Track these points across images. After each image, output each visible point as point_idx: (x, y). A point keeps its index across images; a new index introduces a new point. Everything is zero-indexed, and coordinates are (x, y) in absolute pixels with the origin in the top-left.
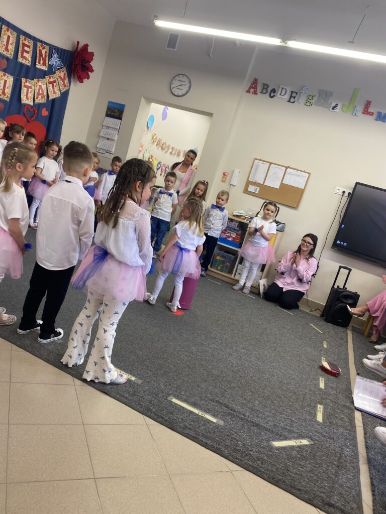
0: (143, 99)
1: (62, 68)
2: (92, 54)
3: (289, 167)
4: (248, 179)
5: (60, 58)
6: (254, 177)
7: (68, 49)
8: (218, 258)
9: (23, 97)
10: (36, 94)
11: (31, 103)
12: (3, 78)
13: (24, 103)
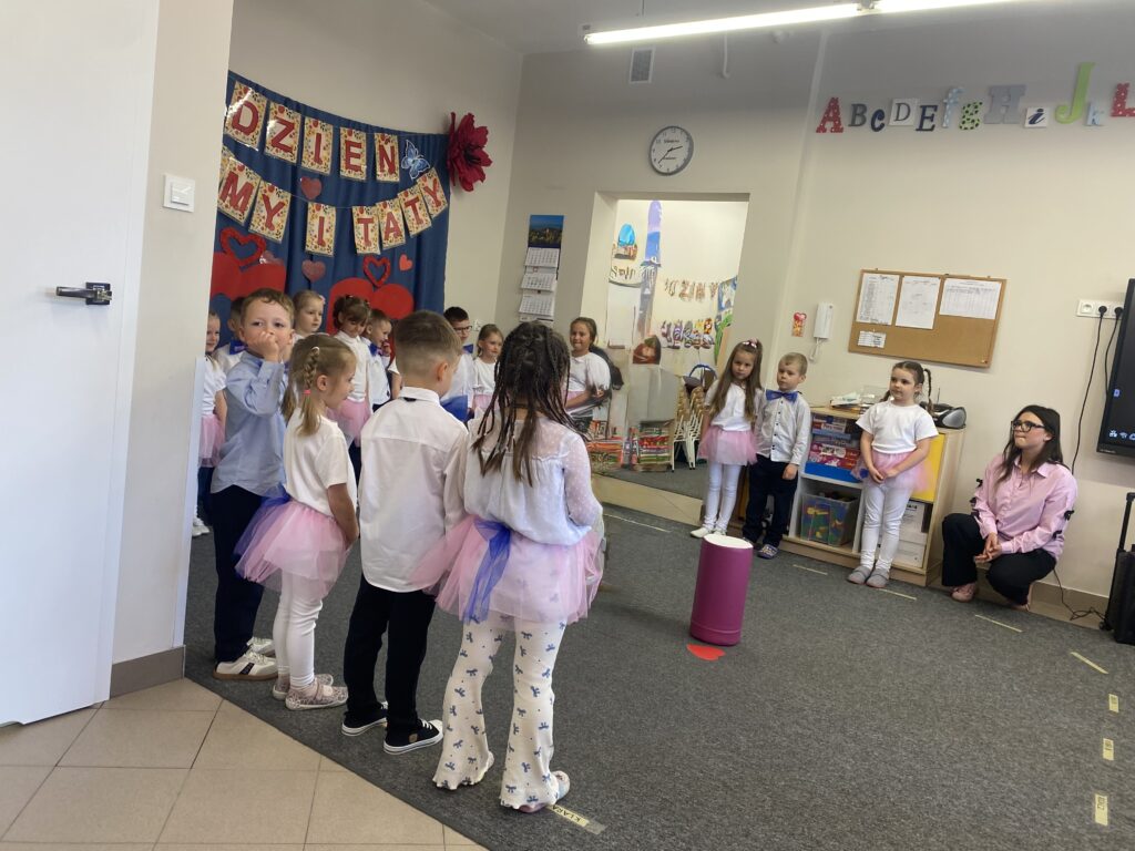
0: (596, 195)
1: (427, 171)
2: (484, 131)
3: (948, 276)
4: (855, 317)
5: (422, 152)
6: (867, 312)
7: (434, 132)
8: (811, 511)
9: (359, 243)
10: (383, 230)
11: (376, 250)
12: (317, 214)
13: (362, 252)
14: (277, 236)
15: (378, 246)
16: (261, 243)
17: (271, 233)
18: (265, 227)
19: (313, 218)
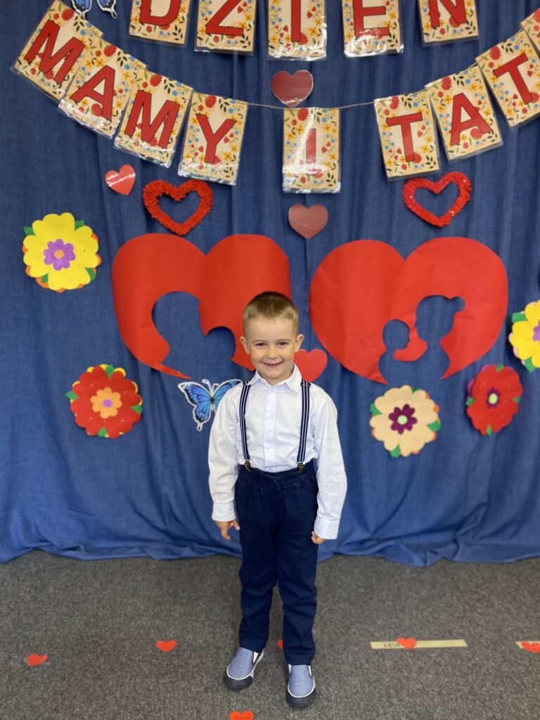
9: (393, 159)
10: (446, 129)
11: (431, 167)
12: (300, 127)
13: (400, 175)
14: (226, 174)
15: (435, 159)
16: (204, 190)
17: (216, 169)
18: (204, 164)
19: (294, 133)
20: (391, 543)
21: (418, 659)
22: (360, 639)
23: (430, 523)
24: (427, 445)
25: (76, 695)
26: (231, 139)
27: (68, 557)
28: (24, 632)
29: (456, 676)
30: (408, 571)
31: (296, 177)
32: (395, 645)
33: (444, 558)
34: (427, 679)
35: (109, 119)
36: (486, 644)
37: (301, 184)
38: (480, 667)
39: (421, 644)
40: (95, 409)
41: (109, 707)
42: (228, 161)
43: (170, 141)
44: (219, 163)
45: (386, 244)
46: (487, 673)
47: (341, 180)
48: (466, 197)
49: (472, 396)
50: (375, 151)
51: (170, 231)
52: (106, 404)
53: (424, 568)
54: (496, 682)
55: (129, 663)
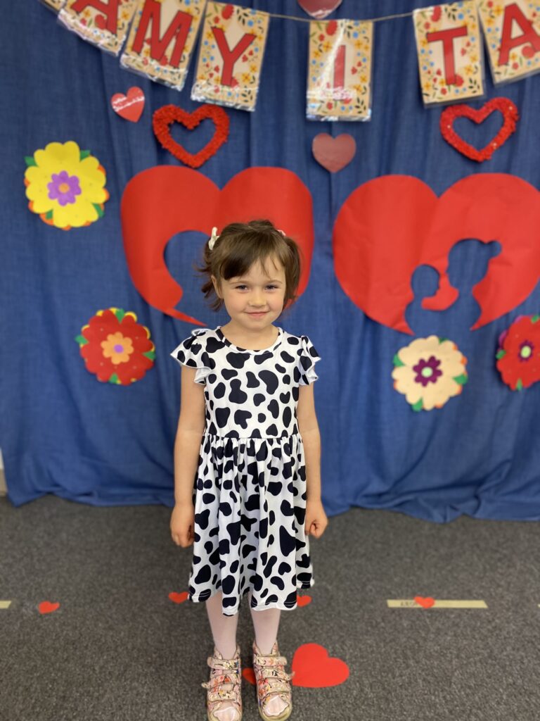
9: (431, 82)
10: (494, 46)
11: (475, 92)
12: (328, 43)
13: (438, 101)
14: (245, 98)
15: (480, 82)
16: (219, 116)
17: (233, 93)
18: (220, 87)
19: (321, 51)
20: (410, 497)
21: (436, 620)
22: (376, 597)
23: (451, 479)
24: (451, 399)
25: (87, 645)
26: (250, 58)
27: (81, 503)
28: (37, 578)
29: (476, 639)
30: (427, 527)
31: (322, 102)
32: (411, 604)
33: (464, 514)
34: (445, 640)
35: (114, 32)
36: (507, 606)
37: (327, 110)
38: (500, 630)
39: (439, 604)
40: (106, 354)
41: (120, 658)
42: (247, 83)
43: (182, 59)
44: (236, 86)
45: (419, 181)
46: (507, 636)
47: (373, 107)
48: (512, 127)
49: (503, 348)
50: (412, 73)
51: (182, 163)
52: (117, 349)
53: (444, 523)
54: (517, 646)
55: (141, 613)
